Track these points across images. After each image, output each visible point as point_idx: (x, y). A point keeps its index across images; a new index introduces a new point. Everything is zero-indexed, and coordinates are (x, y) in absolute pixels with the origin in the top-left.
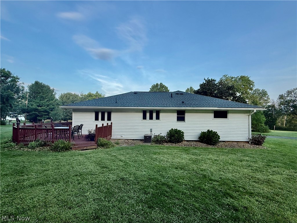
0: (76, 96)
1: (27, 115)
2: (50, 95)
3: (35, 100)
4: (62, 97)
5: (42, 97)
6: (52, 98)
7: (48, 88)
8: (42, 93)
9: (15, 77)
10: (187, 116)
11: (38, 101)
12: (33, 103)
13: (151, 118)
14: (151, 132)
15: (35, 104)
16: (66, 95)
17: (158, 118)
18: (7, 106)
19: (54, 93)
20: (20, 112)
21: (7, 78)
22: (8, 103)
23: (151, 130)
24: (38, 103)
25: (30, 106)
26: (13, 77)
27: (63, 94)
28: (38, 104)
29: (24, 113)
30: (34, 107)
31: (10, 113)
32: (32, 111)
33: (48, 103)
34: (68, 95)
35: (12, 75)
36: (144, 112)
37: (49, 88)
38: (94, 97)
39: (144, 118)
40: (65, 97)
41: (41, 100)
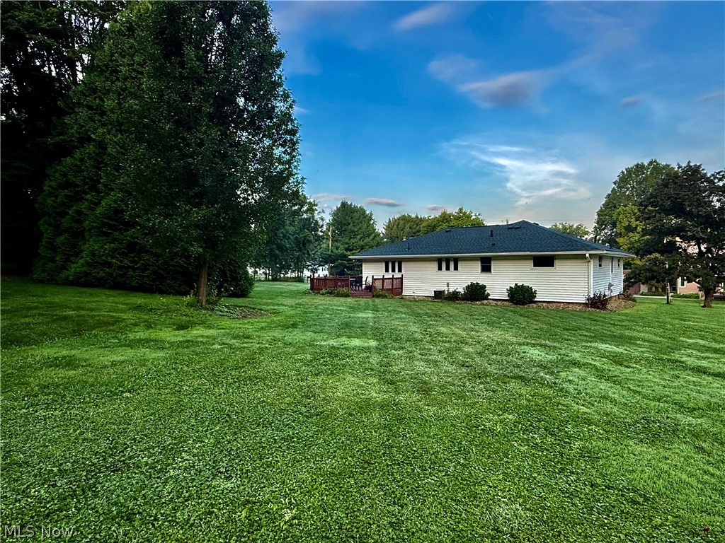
0: (418, 221)
1: (332, 267)
2: (365, 226)
3: (342, 237)
4: (389, 227)
5: (353, 231)
6: (371, 231)
7: (362, 211)
8: (351, 225)
9: (311, 203)
10: (494, 265)
11: (347, 241)
12: (339, 244)
13: (448, 268)
14: (448, 286)
15: (341, 247)
16: (396, 223)
17: (456, 268)
18: (304, 254)
19: (372, 222)
20: (321, 262)
21: (302, 207)
22: (305, 249)
23: (448, 284)
24: (347, 243)
25: (335, 250)
26: (310, 203)
27: (391, 219)
28: (347, 246)
29: (326, 263)
30: (340, 251)
31: (308, 263)
32: (338, 260)
33: (362, 243)
34: (401, 222)
35: (308, 201)
36: (440, 261)
37: (364, 212)
38: (454, 223)
39: (440, 268)
40: (395, 227)
41: (351, 238)
